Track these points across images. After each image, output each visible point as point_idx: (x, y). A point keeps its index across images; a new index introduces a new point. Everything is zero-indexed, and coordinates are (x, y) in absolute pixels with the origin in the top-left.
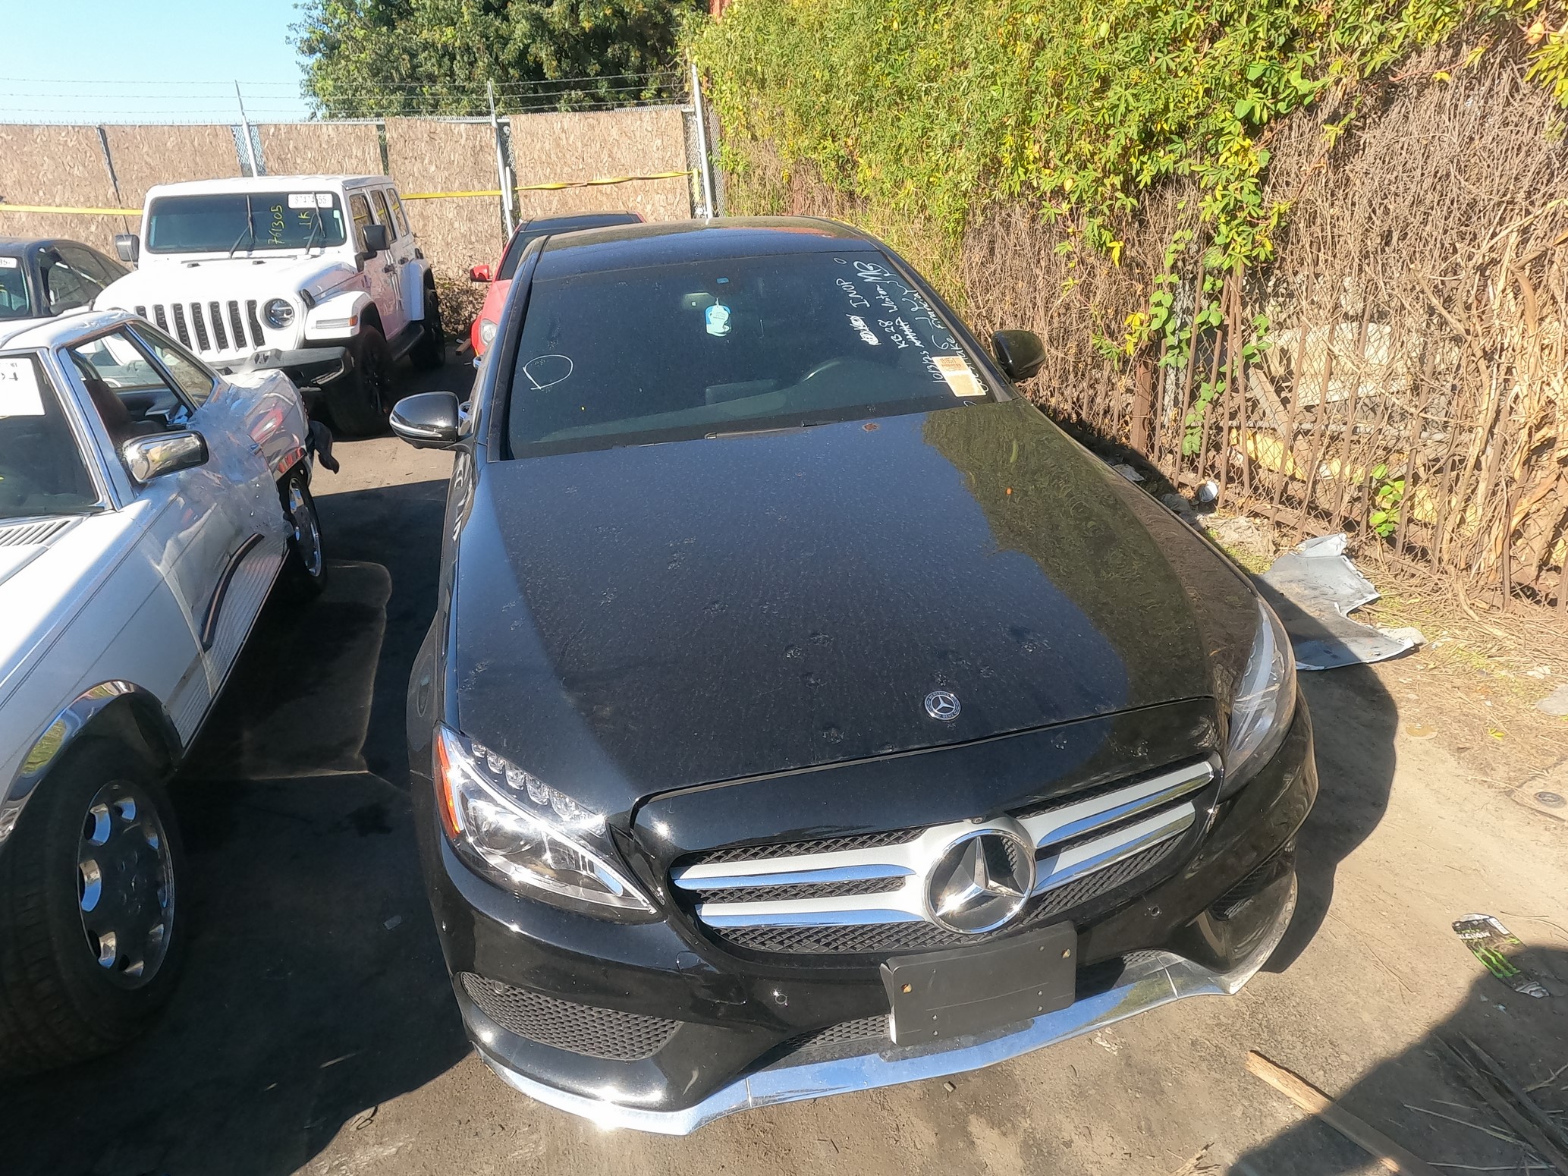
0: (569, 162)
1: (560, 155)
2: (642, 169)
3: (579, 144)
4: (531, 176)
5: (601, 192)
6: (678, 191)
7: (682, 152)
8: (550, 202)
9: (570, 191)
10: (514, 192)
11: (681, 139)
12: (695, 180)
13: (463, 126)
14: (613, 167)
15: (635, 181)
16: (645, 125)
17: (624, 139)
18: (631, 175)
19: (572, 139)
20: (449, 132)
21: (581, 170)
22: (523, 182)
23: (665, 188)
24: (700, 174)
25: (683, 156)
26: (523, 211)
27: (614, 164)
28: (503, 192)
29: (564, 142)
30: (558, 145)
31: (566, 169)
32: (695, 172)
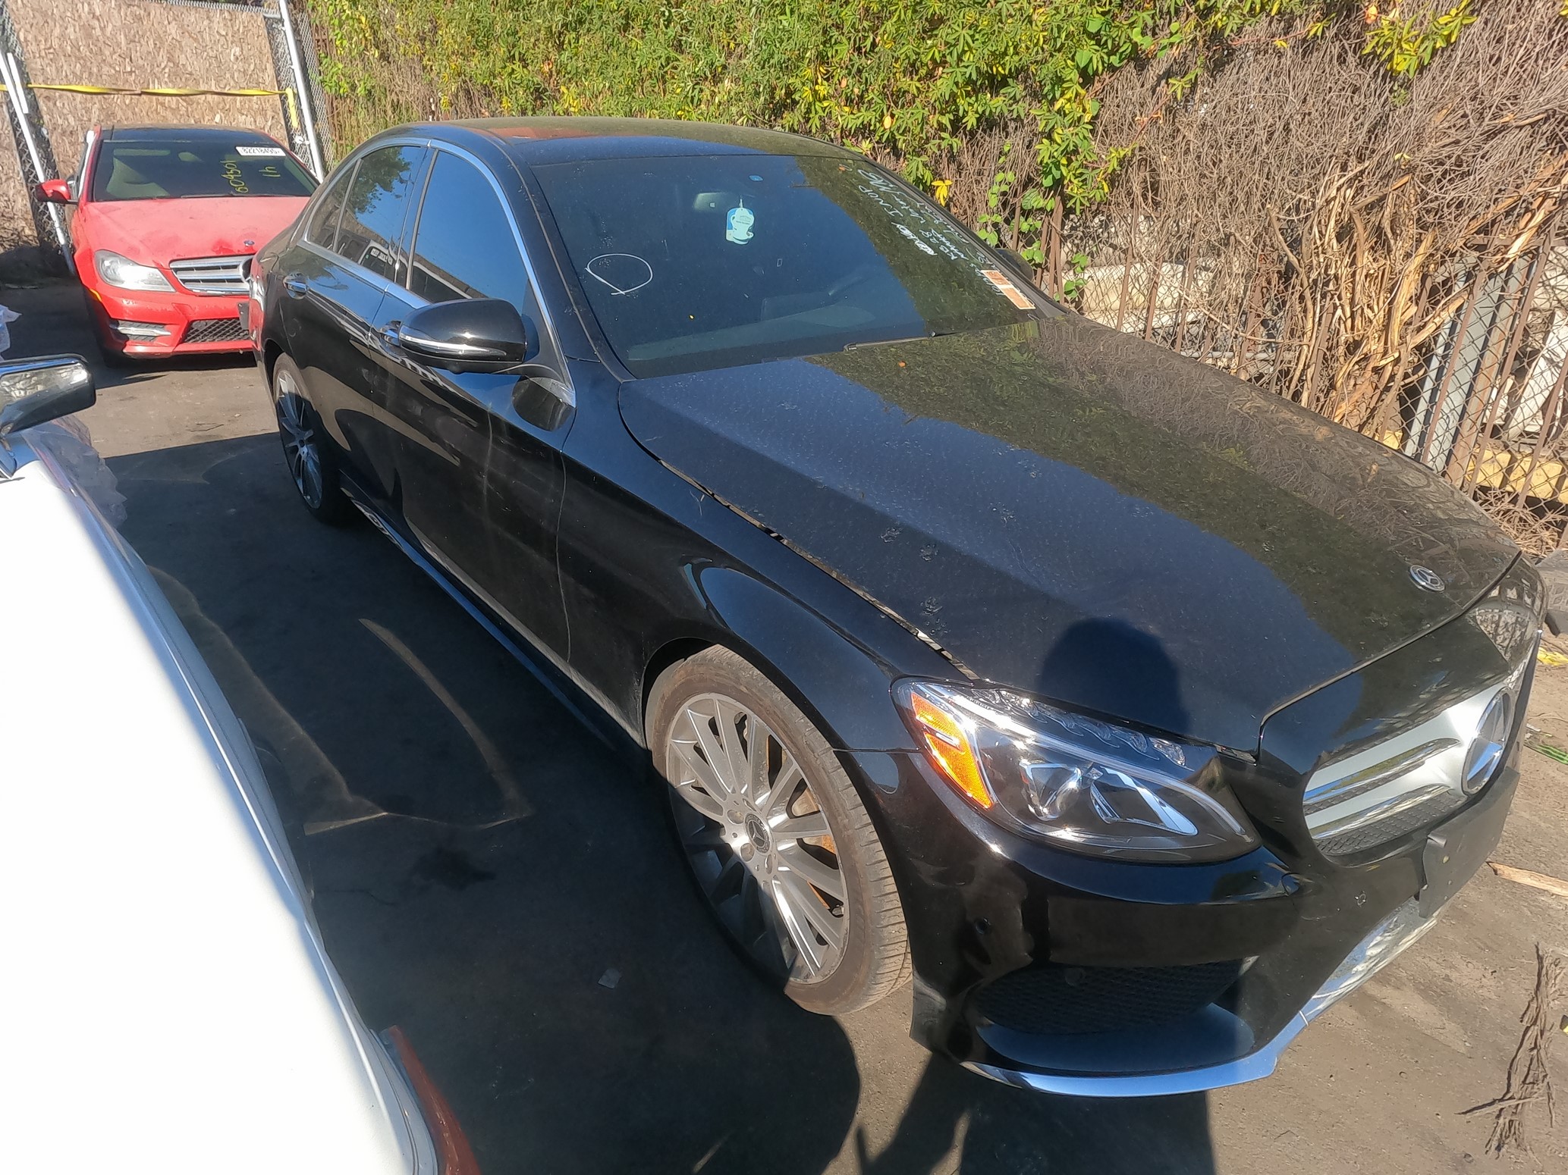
0: (109, 59)
1: (95, 49)
2: (218, 82)
3: (122, 39)
4: (50, 71)
5: (163, 104)
6: (270, 113)
7: (270, 67)
8: (88, 111)
9: (117, 99)
10: (28, 91)
11: (267, 49)
12: (291, 101)
14: (176, 75)
15: (209, 97)
16: (215, 26)
17: (186, 41)
18: (203, 87)
19: (110, 28)
21: (131, 72)
22: (40, 78)
23: (250, 108)
24: (297, 96)
25: (270, 70)
26: (46, 118)
27: (177, 73)
28: (9, 87)
29: (98, 32)
30: (89, 36)
31: (105, 69)
32: (289, 92)
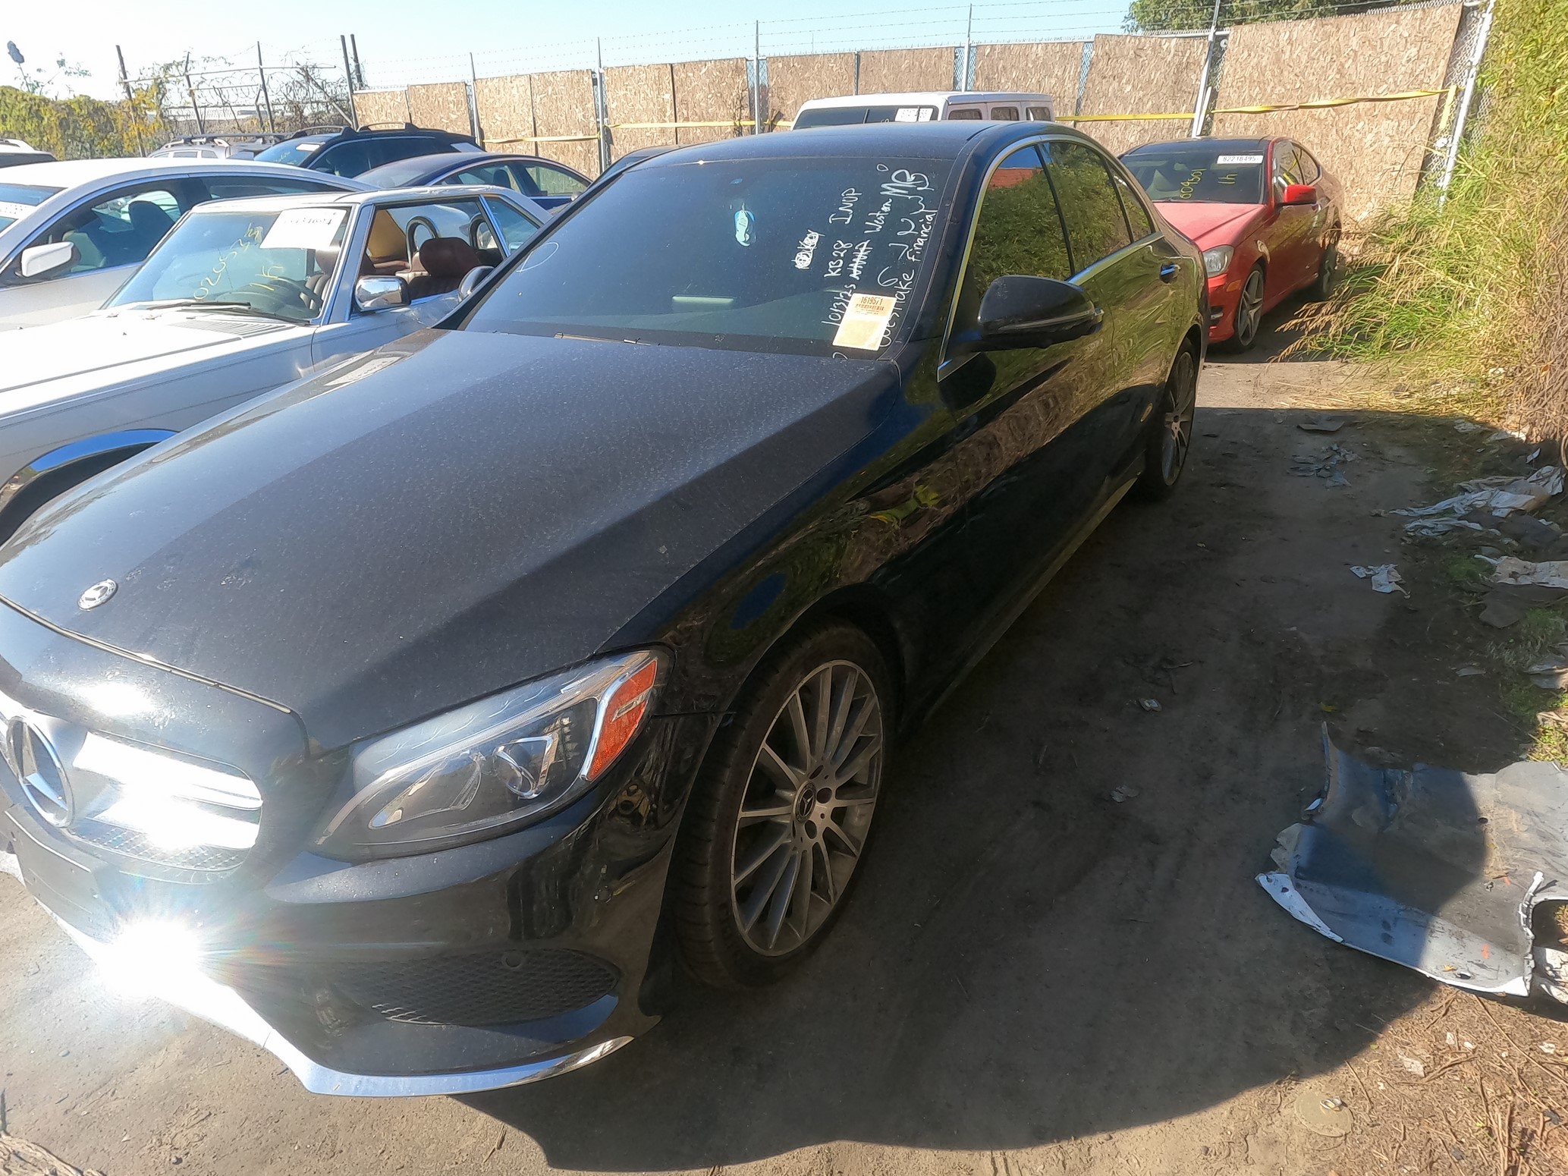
0: (1285, 80)
1: (1277, 71)
3: (1304, 58)
4: (1234, 96)
5: (1313, 116)
6: (1420, 115)
7: (1443, 64)
8: (1247, 127)
9: (1275, 115)
10: (1209, 115)
11: (1449, 45)
12: (1450, 99)
13: (1174, 41)
14: (1338, 85)
15: (1362, 104)
17: (1366, 49)
18: (1359, 96)
19: (1297, 52)
20: (1156, 48)
21: (1297, 89)
22: (1223, 104)
23: (1401, 111)
24: (1459, 93)
25: (1442, 69)
27: (1341, 82)
28: (1196, 116)
29: (1286, 56)
30: (1278, 60)
31: (1278, 88)
32: (1452, 89)
